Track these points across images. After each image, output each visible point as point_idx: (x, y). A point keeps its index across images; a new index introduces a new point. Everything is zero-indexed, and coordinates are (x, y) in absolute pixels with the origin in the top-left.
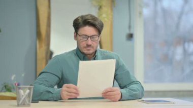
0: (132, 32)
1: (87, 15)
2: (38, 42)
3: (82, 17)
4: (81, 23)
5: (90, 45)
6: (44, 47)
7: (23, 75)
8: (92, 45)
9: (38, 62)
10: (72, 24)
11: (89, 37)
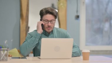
0: (78, 14)
1: (48, 8)
2: (21, 20)
3: (45, 9)
4: (45, 13)
5: (50, 26)
6: (25, 24)
7: (12, 40)
8: (51, 26)
9: (21, 32)
10: (39, 13)
11: (49, 21)
